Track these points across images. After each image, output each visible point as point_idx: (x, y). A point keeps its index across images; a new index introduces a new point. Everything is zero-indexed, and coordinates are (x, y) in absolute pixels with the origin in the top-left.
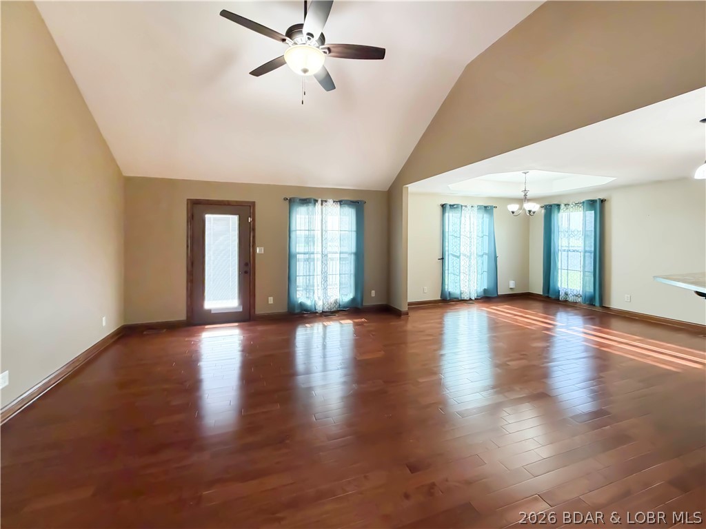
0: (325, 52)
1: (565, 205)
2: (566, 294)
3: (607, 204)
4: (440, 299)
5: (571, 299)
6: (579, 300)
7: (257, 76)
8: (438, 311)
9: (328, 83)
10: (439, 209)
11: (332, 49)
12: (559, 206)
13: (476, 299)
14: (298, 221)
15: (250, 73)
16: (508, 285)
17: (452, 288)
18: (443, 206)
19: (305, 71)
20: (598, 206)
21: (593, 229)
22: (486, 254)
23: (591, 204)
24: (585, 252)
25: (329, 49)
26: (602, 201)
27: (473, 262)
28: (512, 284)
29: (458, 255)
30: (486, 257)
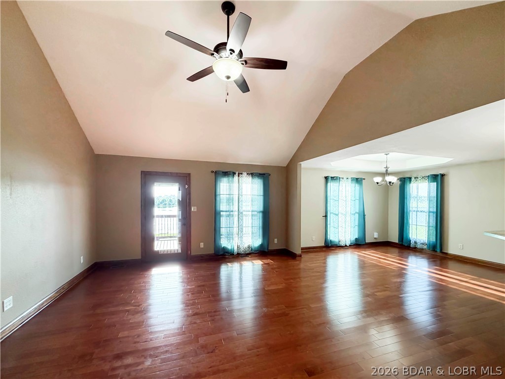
0: (243, 64)
1: (415, 178)
2: (415, 243)
3: (446, 177)
4: (324, 245)
5: (419, 246)
6: (425, 247)
7: (193, 81)
8: (323, 254)
9: (244, 87)
10: (323, 180)
11: (248, 61)
12: (410, 178)
13: (350, 246)
14: (221, 187)
15: (187, 79)
16: (373, 235)
17: (333, 237)
18: (326, 178)
19: (228, 78)
20: (439, 179)
21: (435, 195)
22: (357, 213)
23: (434, 178)
24: (430, 212)
25: (246, 62)
26: (443, 175)
27: (348, 219)
28: (376, 235)
29: (337, 213)
30: (357, 215)
